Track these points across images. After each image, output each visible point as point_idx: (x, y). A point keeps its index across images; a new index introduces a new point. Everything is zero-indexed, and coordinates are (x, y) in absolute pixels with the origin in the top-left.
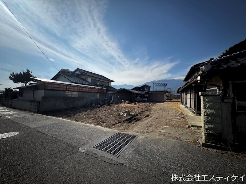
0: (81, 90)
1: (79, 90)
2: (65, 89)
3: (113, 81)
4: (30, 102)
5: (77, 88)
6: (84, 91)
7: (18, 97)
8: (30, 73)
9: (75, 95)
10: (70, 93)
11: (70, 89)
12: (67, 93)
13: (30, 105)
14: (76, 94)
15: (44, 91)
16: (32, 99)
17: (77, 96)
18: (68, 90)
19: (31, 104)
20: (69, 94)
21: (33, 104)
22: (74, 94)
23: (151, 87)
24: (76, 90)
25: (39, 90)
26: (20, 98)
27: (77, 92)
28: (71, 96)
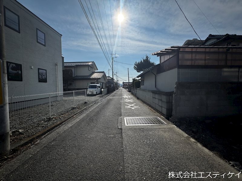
4: (153, 93)
7: (140, 86)
8: (149, 59)
13: (153, 98)
15: (176, 69)
16: (155, 89)
19: (154, 96)
20: (232, 77)
21: (157, 96)
25: (164, 71)
26: (142, 87)
28: (236, 81)
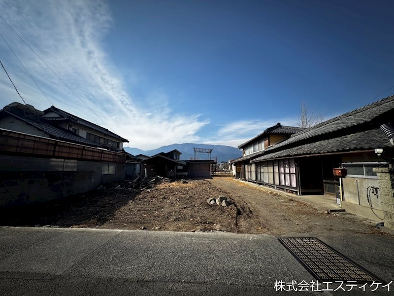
0: (84, 157)
1: (80, 157)
2: (51, 154)
3: (126, 141)
5: (76, 151)
6: (90, 158)
9: (72, 167)
10: (60, 163)
11: (62, 152)
12: (53, 163)
14: (73, 164)
17: (75, 170)
18: (56, 154)
20: (58, 166)
22: (70, 164)
23: (181, 154)
24: (75, 156)
27: (76, 161)
28: (61, 169)
